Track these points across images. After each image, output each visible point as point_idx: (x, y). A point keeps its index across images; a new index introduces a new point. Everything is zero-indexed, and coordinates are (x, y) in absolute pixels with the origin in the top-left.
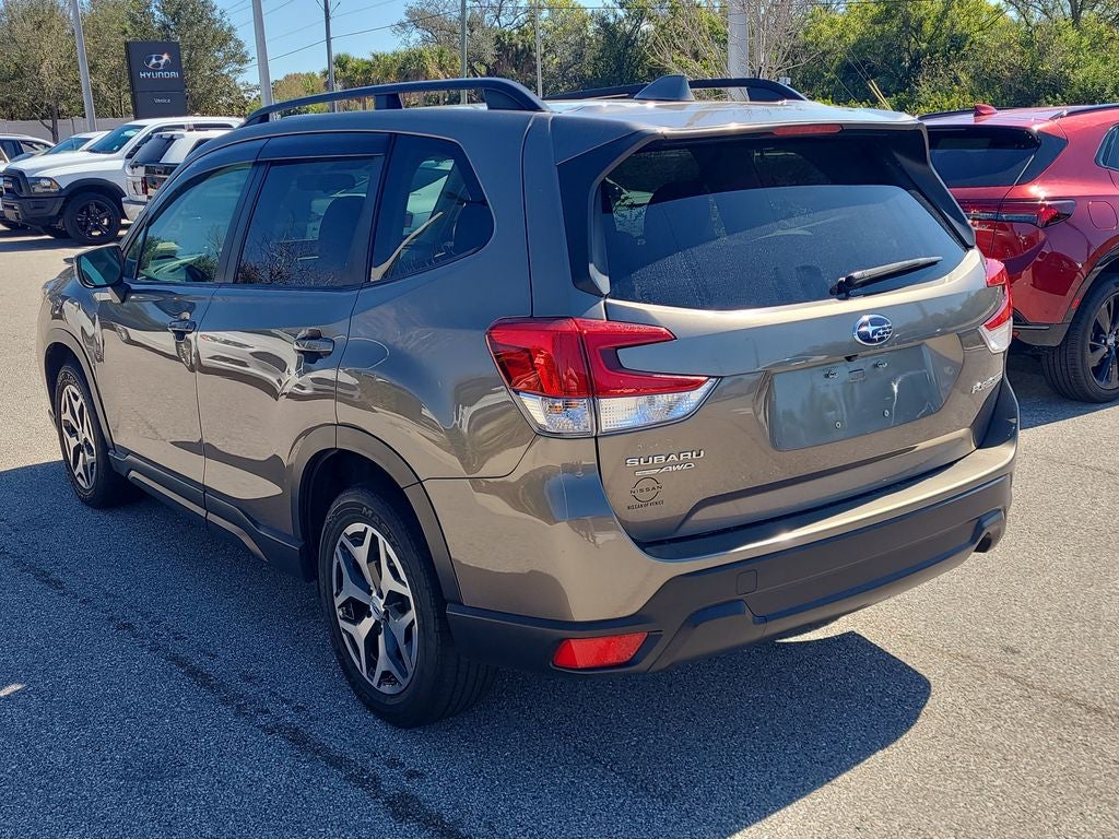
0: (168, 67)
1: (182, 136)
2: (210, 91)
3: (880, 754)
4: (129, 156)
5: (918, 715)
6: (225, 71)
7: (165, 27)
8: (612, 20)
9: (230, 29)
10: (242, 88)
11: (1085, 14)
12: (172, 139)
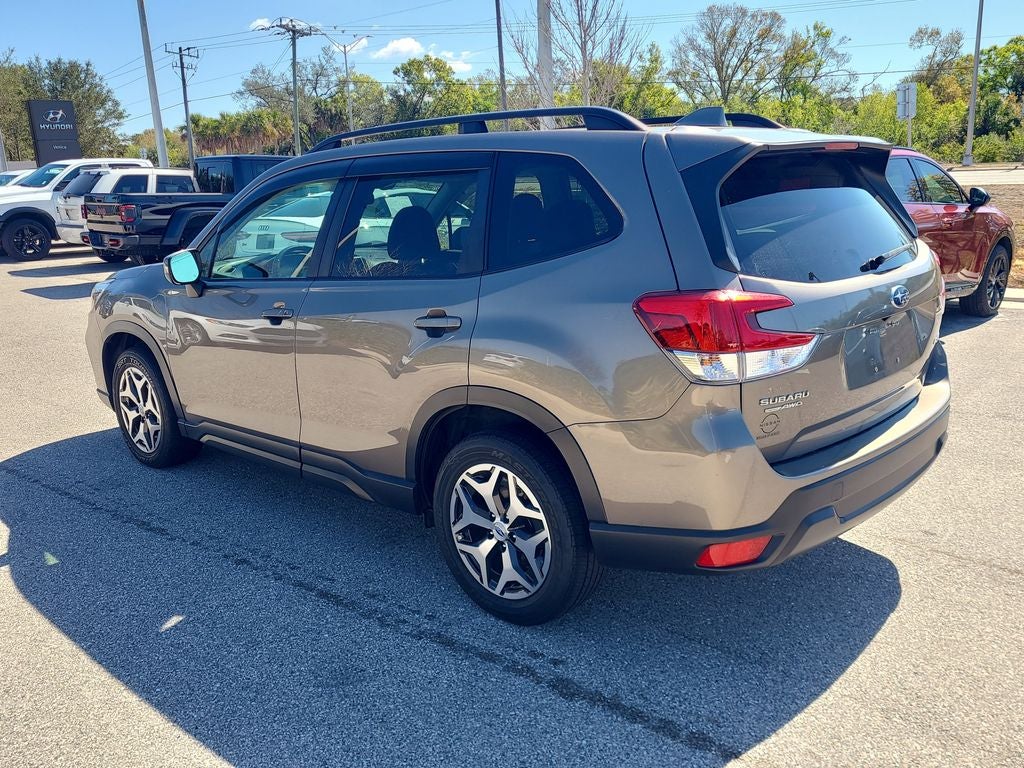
0: (63, 120)
1: (108, 173)
2: (93, 140)
3: (893, 616)
4: (56, 189)
5: (899, 587)
6: (106, 125)
7: (53, 90)
8: (402, 93)
9: (108, 91)
10: (121, 138)
11: (730, 97)
12: (99, 176)
